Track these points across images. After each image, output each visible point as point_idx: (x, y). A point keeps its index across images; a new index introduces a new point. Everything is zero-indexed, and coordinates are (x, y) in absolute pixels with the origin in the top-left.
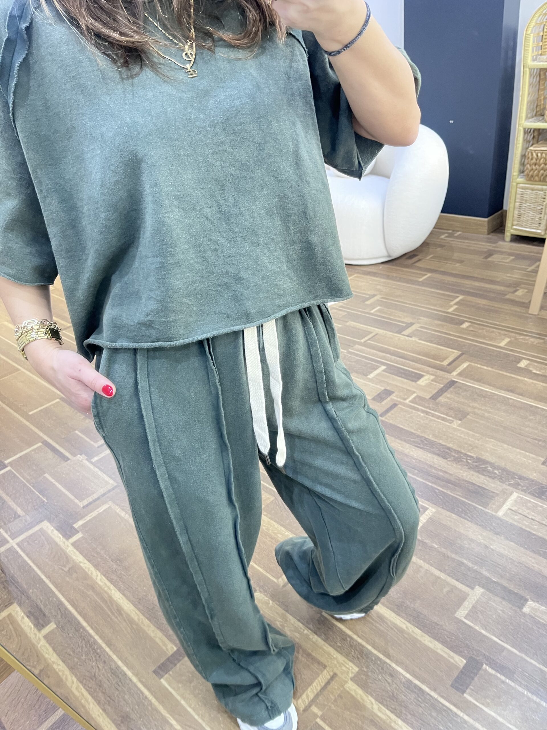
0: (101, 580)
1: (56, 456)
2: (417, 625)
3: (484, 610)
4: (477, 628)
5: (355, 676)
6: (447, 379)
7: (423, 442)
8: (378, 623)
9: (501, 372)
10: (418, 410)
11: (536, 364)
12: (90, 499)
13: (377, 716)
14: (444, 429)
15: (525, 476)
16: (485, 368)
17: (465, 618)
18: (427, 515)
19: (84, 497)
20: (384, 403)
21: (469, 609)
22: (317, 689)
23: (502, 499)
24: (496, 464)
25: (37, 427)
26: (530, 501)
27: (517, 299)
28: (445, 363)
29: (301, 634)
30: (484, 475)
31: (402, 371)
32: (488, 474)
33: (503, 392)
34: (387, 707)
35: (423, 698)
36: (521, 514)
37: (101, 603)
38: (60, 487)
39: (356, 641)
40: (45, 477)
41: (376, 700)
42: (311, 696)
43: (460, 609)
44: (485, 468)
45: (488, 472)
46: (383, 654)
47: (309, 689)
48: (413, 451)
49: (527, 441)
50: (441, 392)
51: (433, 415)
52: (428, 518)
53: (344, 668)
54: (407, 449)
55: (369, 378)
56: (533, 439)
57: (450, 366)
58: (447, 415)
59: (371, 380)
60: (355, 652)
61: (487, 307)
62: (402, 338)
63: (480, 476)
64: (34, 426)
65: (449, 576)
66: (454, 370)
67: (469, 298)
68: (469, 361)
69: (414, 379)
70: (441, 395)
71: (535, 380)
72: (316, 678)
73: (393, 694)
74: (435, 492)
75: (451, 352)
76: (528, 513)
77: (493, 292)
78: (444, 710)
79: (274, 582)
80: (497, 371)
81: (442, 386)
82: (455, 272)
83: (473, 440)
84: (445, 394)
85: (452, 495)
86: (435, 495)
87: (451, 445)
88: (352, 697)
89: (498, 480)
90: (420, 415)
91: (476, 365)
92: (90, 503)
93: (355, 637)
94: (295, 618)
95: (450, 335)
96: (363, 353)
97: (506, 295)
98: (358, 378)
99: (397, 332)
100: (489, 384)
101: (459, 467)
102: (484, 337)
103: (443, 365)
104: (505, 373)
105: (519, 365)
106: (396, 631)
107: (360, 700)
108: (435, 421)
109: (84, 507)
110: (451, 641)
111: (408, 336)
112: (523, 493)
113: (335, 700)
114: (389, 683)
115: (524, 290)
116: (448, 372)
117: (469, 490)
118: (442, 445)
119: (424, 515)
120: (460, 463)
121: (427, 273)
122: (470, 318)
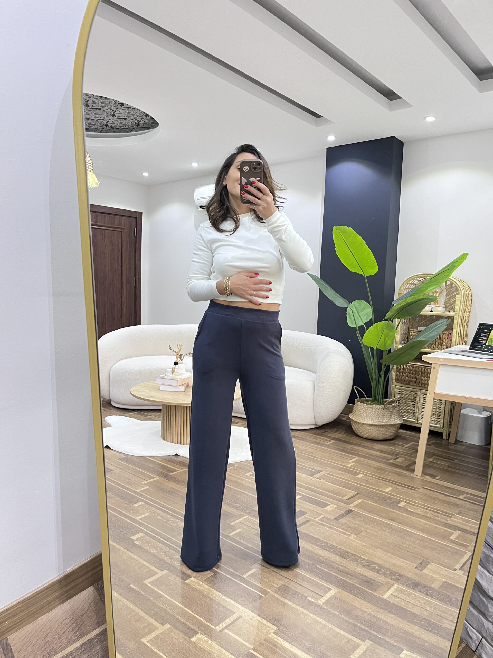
3: (371, 654)
6: (346, 508)
7: (329, 546)
9: (386, 508)
10: (324, 525)
11: (411, 506)
14: (344, 540)
15: (403, 574)
16: (374, 504)
18: (331, 593)
21: (360, 654)
23: (386, 588)
24: (382, 565)
26: (406, 590)
27: (398, 464)
28: (345, 498)
30: (373, 571)
31: (313, 500)
32: (376, 571)
33: (387, 520)
36: (400, 598)
43: (354, 653)
44: (374, 567)
45: (376, 569)
48: (320, 551)
49: (405, 553)
50: (342, 516)
51: (336, 530)
52: (331, 595)
54: (316, 550)
56: (409, 552)
57: (349, 501)
58: (346, 531)
61: (375, 466)
62: (314, 479)
63: (370, 571)
65: (347, 633)
66: (351, 503)
67: (363, 459)
68: (363, 499)
69: (322, 506)
70: (342, 518)
71: (410, 515)
74: (337, 579)
75: (349, 492)
76: (405, 598)
77: (381, 458)
79: (212, 628)
80: (383, 507)
81: (343, 512)
83: (365, 548)
84: (345, 518)
85: (350, 582)
86: (337, 581)
87: (349, 550)
89: (384, 575)
90: (326, 529)
91: (368, 502)
95: (349, 481)
97: (390, 460)
99: (309, 475)
100: (378, 515)
101: (355, 564)
102: (373, 485)
103: (343, 499)
104: (388, 509)
105: (398, 505)
108: (337, 534)
111: (317, 478)
112: (402, 585)
115: (403, 459)
116: (347, 504)
117: (362, 580)
118: (343, 550)
119: (329, 593)
120: (356, 562)
121: (332, 440)
122: (364, 472)
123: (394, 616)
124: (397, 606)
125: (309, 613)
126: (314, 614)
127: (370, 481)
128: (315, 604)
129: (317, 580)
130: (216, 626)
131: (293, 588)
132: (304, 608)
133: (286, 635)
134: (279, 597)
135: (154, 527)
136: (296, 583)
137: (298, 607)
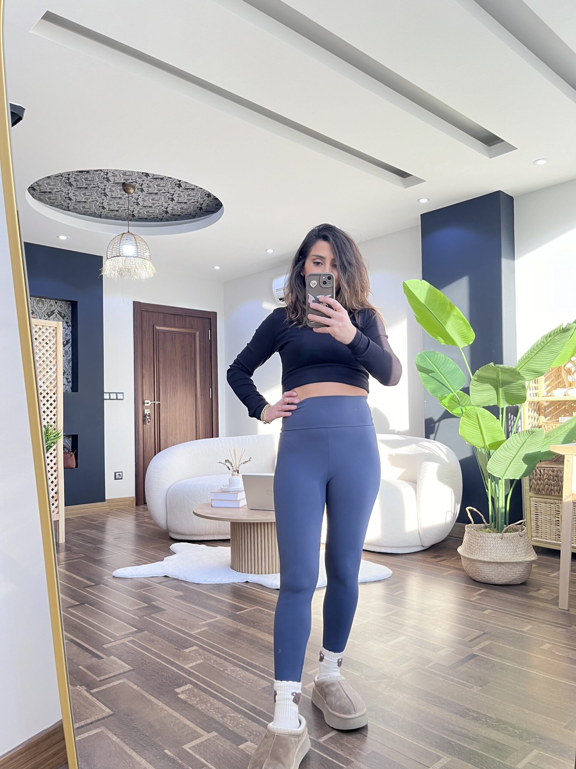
6: (468, 652)
7: (442, 702)
9: (523, 651)
10: (437, 675)
11: (558, 648)
12: (83, 723)
14: (463, 693)
15: (546, 736)
16: (507, 647)
18: (441, 763)
20: (402, 666)
23: (521, 755)
24: (517, 725)
26: (551, 758)
27: (540, 597)
28: (467, 639)
30: (503, 733)
31: (422, 642)
32: (508, 733)
33: (525, 667)
44: (506, 727)
48: (429, 708)
49: (549, 708)
50: (461, 662)
51: (452, 680)
54: (423, 706)
56: (556, 707)
57: (471, 643)
58: (467, 681)
61: (510, 600)
63: (500, 733)
66: (475, 646)
67: (492, 591)
68: (491, 640)
69: (434, 650)
70: (462, 665)
71: (558, 660)
74: (451, 744)
75: (473, 631)
80: (519, 650)
81: (463, 657)
83: (494, 704)
84: (465, 664)
85: (469, 747)
86: (451, 747)
87: (470, 707)
90: (439, 679)
91: (498, 644)
92: (82, 727)
95: (472, 618)
97: (529, 592)
100: (512, 660)
101: (477, 725)
102: (506, 623)
103: (463, 641)
105: (541, 647)
108: (454, 685)
112: (544, 750)
115: (548, 591)
116: (469, 647)
117: (487, 744)
118: (461, 705)
119: (438, 763)
120: (479, 722)
121: (450, 570)
122: (492, 607)
127: (503, 618)
129: (422, 745)
131: (387, 756)
135: (207, 677)
136: (393, 749)
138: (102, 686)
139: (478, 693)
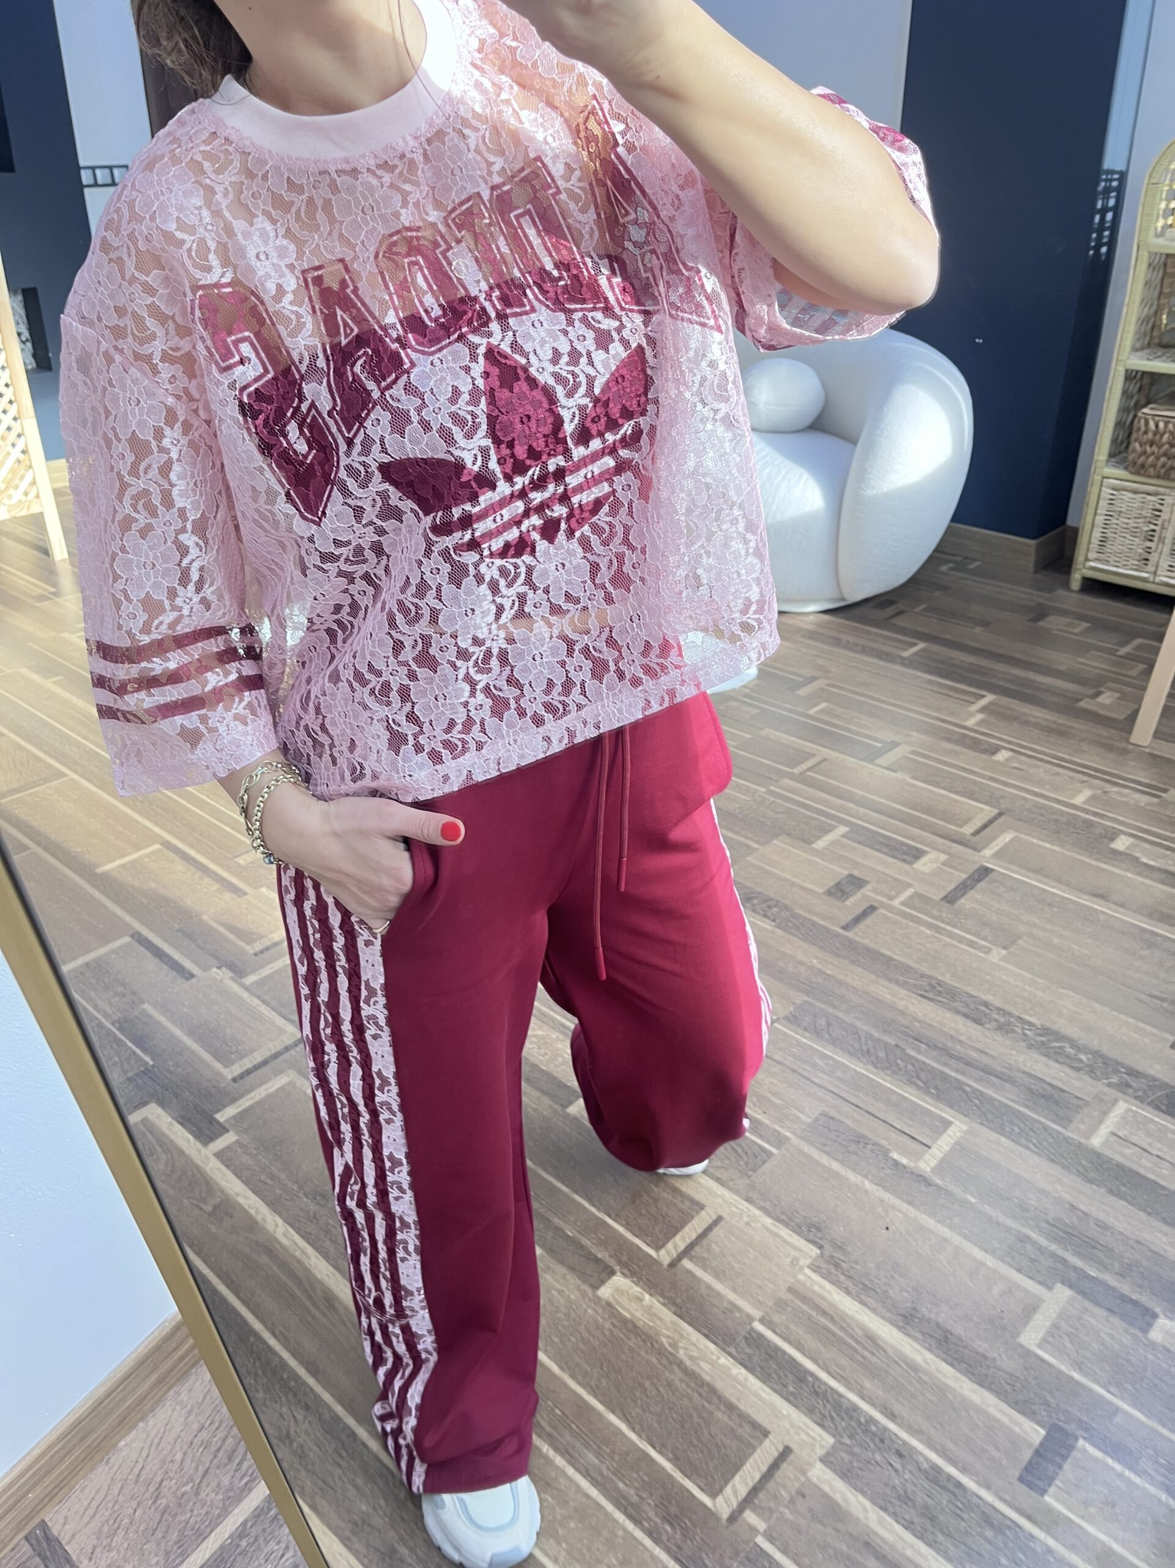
0: (284, 1234)
1: (165, 967)
2: (944, 1356)
3: (1074, 1332)
4: (1063, 1368)
5: (828, 1454)
6: (973, 862)
7: (934, 987)
8: (867, 1349)
9: (1079, 857)
10: (918, 921)
11: (1147, 846)
12: (247, 1063)
13: (877, 1534)
14: (975, 965)
15: (1139, 1068)
16: (1048, 845)
17: (1039, 1346)
18: (950, 1136)
19: (233, 1057)
20: (850, 902)
21: (1044, 1330)
22: (752, 1478)
23: (1096, 1114)
24: (1081, 1042)
25: (116, 902)
26: (1152, 1120)
27: (1102, 712)
28: (968, 830)
29: (712, 1364)
30: (1057, 1061)
31: (882, 840)
32: (1068, 1061)
33: (1086, 897)
34: (895, 1516)
35: (965, 1501)
36: (1136, 1145)
37: (290, 1283)
38: (178, 1033)
39: (825, 1384)
40: (144, 1011)
41: (873, 1501)
42: (743, 1492)
43: (1028, 1328)
44: (1061, 1048)
45: (1066, 1056)
46: (881, 1412)
47: (737, 1478)
48: (913, 1004)
49: (1139, 1000)
50: (964, 888)
51: (950, 935)
52: (952, 1142)
53: (804, 1437)
54: (902, 999)
55: (815, 850)
56: (1151, 996)
57: (978, 837)
58: (977, 935)
59: (818, 853)
60: (825, 1406)
61: (1043, 723)
62: (879, 771)
63: (1051, 1063)
64: (110, 898)
65: (1003, 1261)
66: (986, 846)
67: (1006, 701)
68: (1016, 830)
69: (906, 857)
70: (963, 895)
71: (1147, 877)
72: (750, 1455)
73: (906, 1492)
74: (965, 1091)
75: (978, 808)
76: (1150, 1145)
77: (1054, 693)
78: (1010, 1528)
79: (651, 1257)
80: (1070, 854)
81: (964, 876)
82: (974, 644)
83: (1032, 989)
84: (971, 894)
85: (1000, 1098)
86: (964, 1096)
87: (989, 998)
88: (825, 1495)
89: (1087, 1073)
90: (923, 932)
91: (1029, 838)
92: (248, 1072)
93: (823, 1375)
94: (700, 1331)
95: (973, 773)
96: (800, 796)
97: (1079, 700)
98: (794, 847)
99: (864, 760)
100: (1058, 880)
101: (1008, 1042)
102: (1040, 783)
103: (961, 833)
104: (1087, 860)
105: (1113, 845)
106: (905, 1366)
107: (842, 1503)
108: (954, 946)
109: (234, 1080)
110: (1014, 1390)
111: (888, 769)
112: (1139, 1103)
113: (792, 1501)
114: (896, 1471)
115: (1117, 695)
116: (975, 849)
117: (1031, 1091)
118: (972, 996)
119: (945, 1137)
120: (1011, 1035)
121: (917, 641)
122: (1010, 743)
123: (1124, 1203)
124: (1131, 1170)
125: (898, 1202)
126: (910, 1203)
127: (1032, 771)
128: (912, 1173)
129: (912, 1095)
130: (658, 1248)
131: (850, 1124)
132: (883, 1187)
133: (844, 1274)
134: (815, 1154)
136: (857, 1106)
137: (867, 1184)
138: (262, 967)
139: (1001, 963)
